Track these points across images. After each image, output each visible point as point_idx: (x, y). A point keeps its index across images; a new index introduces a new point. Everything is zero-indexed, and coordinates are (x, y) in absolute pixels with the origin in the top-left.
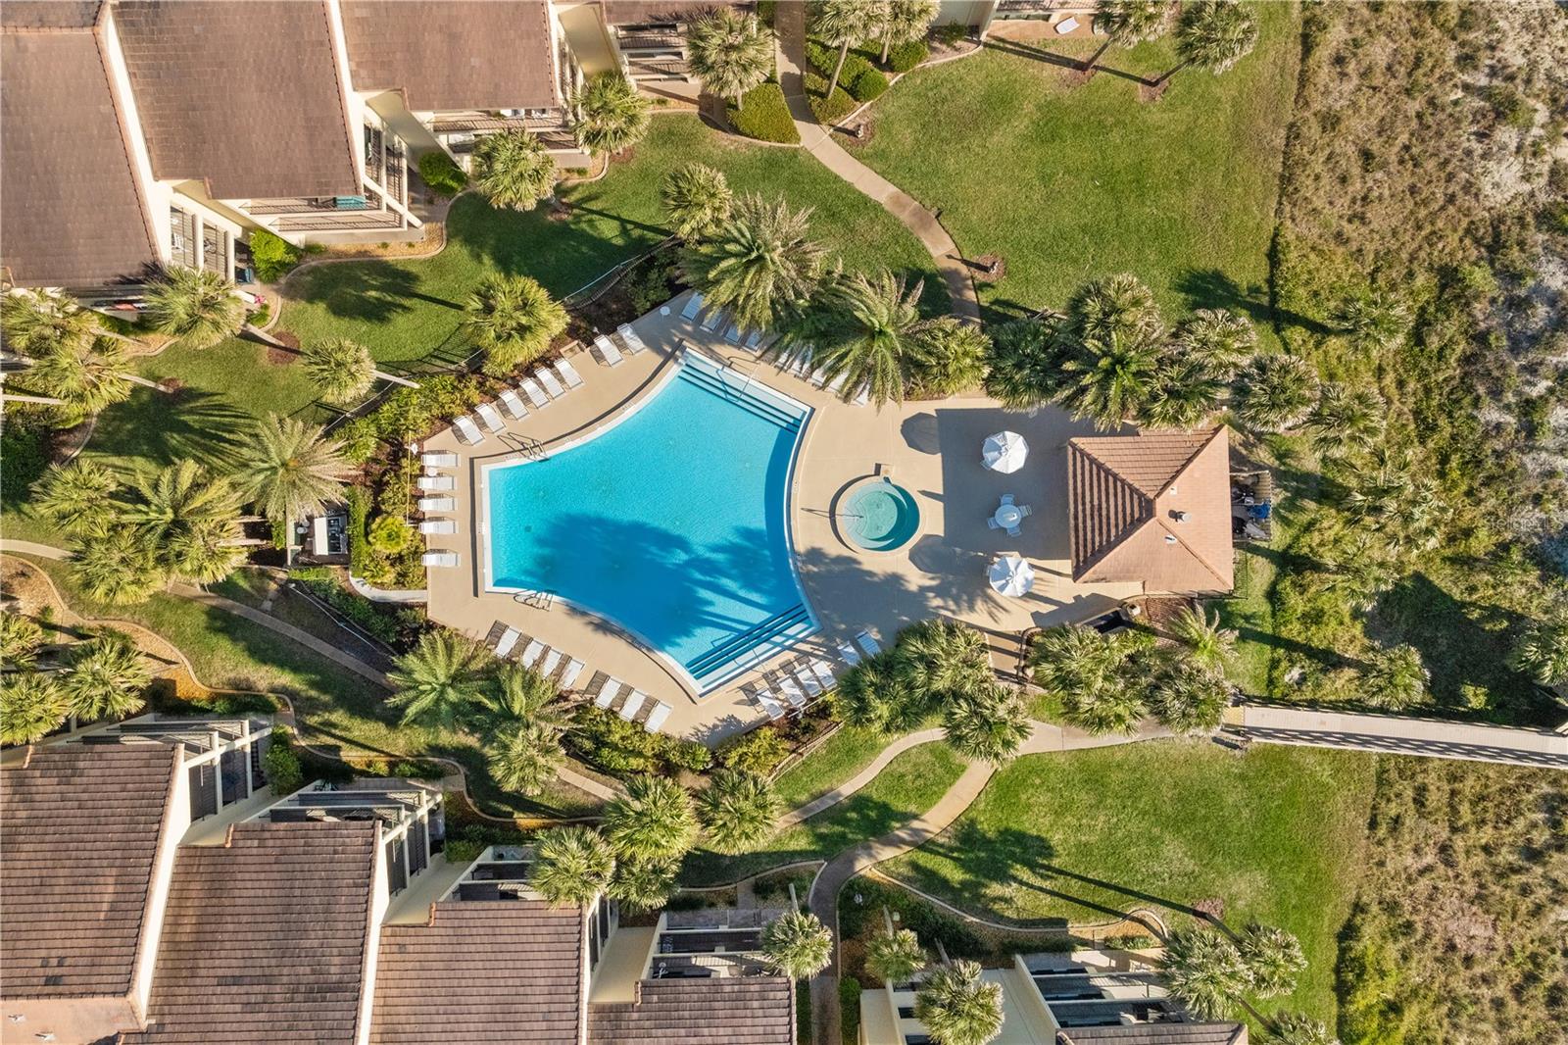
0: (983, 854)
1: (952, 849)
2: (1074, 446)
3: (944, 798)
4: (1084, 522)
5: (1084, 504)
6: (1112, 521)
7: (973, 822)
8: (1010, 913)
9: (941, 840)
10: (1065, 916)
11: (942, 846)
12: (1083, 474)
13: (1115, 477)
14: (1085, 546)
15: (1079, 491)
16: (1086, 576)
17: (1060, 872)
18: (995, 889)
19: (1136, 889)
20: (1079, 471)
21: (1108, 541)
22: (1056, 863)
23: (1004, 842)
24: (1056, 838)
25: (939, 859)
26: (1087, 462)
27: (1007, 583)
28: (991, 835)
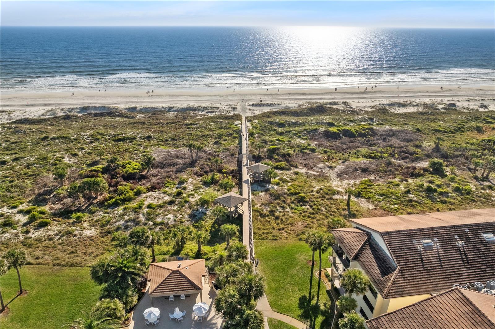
0: (311, 312)
1: (311, 320)
2: (152, 293)
3: (292, 325)
4: (180, 288)
5: (174, 289)
6: (180, 281)
7: (299, 316)
8: (330, 303)
9: (309, 323)
10: (325, 291)
11: (311, 323)
12: (162, 290)
13: (164, 281)
14: (189, 287)
15: (169, 290)
16: (200, 286)
17: (310, 294)
18: (322, 307)
19: (310, 277)
20: (161, 291)
21: (187, 281)
22: (307, 295)
23: (304, 308)
24: (298, 296)
25: (316, 323)
26: (158, 289)
27: (203, 308)
28: (302, 311)
